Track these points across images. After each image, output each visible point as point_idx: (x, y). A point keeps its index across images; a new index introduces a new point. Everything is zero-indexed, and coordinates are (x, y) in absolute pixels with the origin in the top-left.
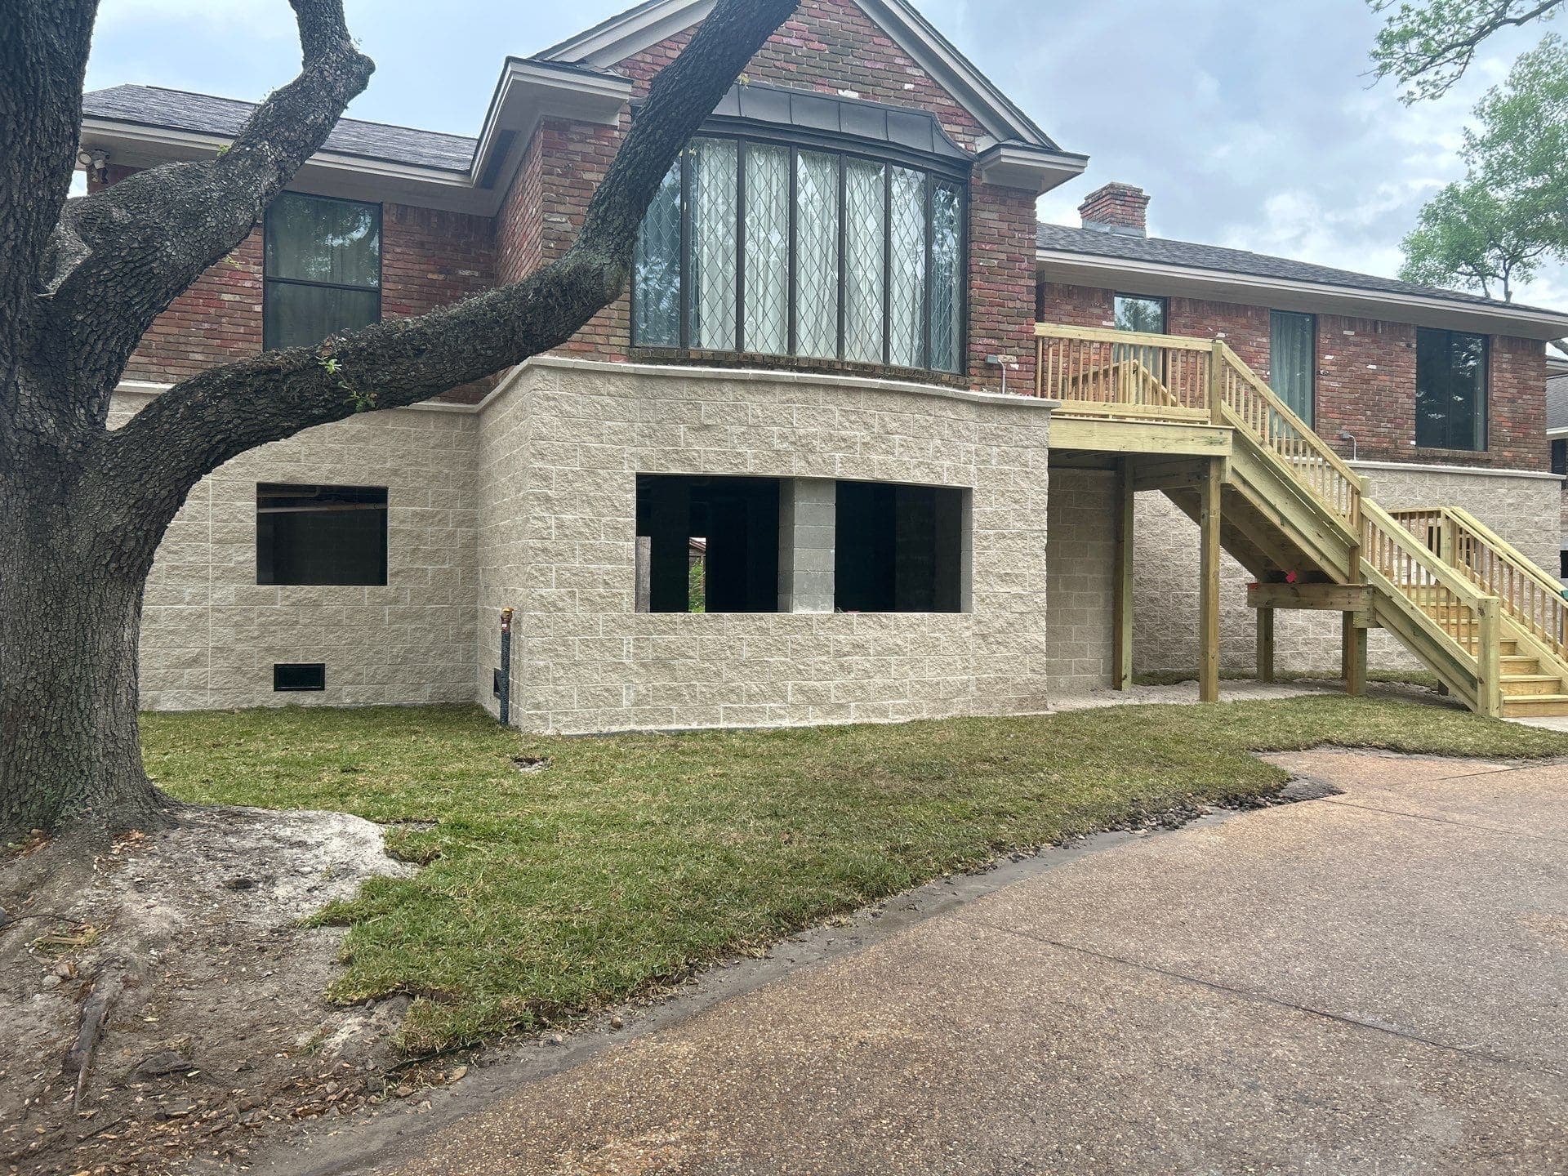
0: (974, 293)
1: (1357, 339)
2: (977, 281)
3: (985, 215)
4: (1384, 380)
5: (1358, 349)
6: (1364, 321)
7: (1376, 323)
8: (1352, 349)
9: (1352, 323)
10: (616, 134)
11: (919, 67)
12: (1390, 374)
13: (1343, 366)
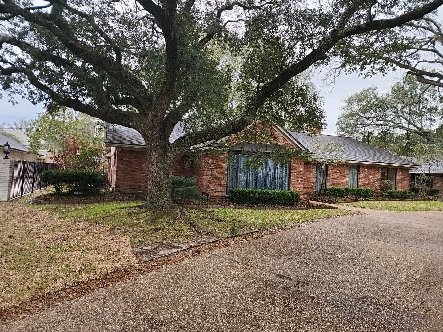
0: (291, 180)
1: (368, 171)
2: (292, 177)
3: (294, 164)
4: (374, 179)
5: (368, 173)
6: (369, 167)
7: (372, 167)
8: (367, 173)
9: (367, 167)
10: (225, 155)
11: (282, 136)
12: (375, 178)
13: (364, 177)
